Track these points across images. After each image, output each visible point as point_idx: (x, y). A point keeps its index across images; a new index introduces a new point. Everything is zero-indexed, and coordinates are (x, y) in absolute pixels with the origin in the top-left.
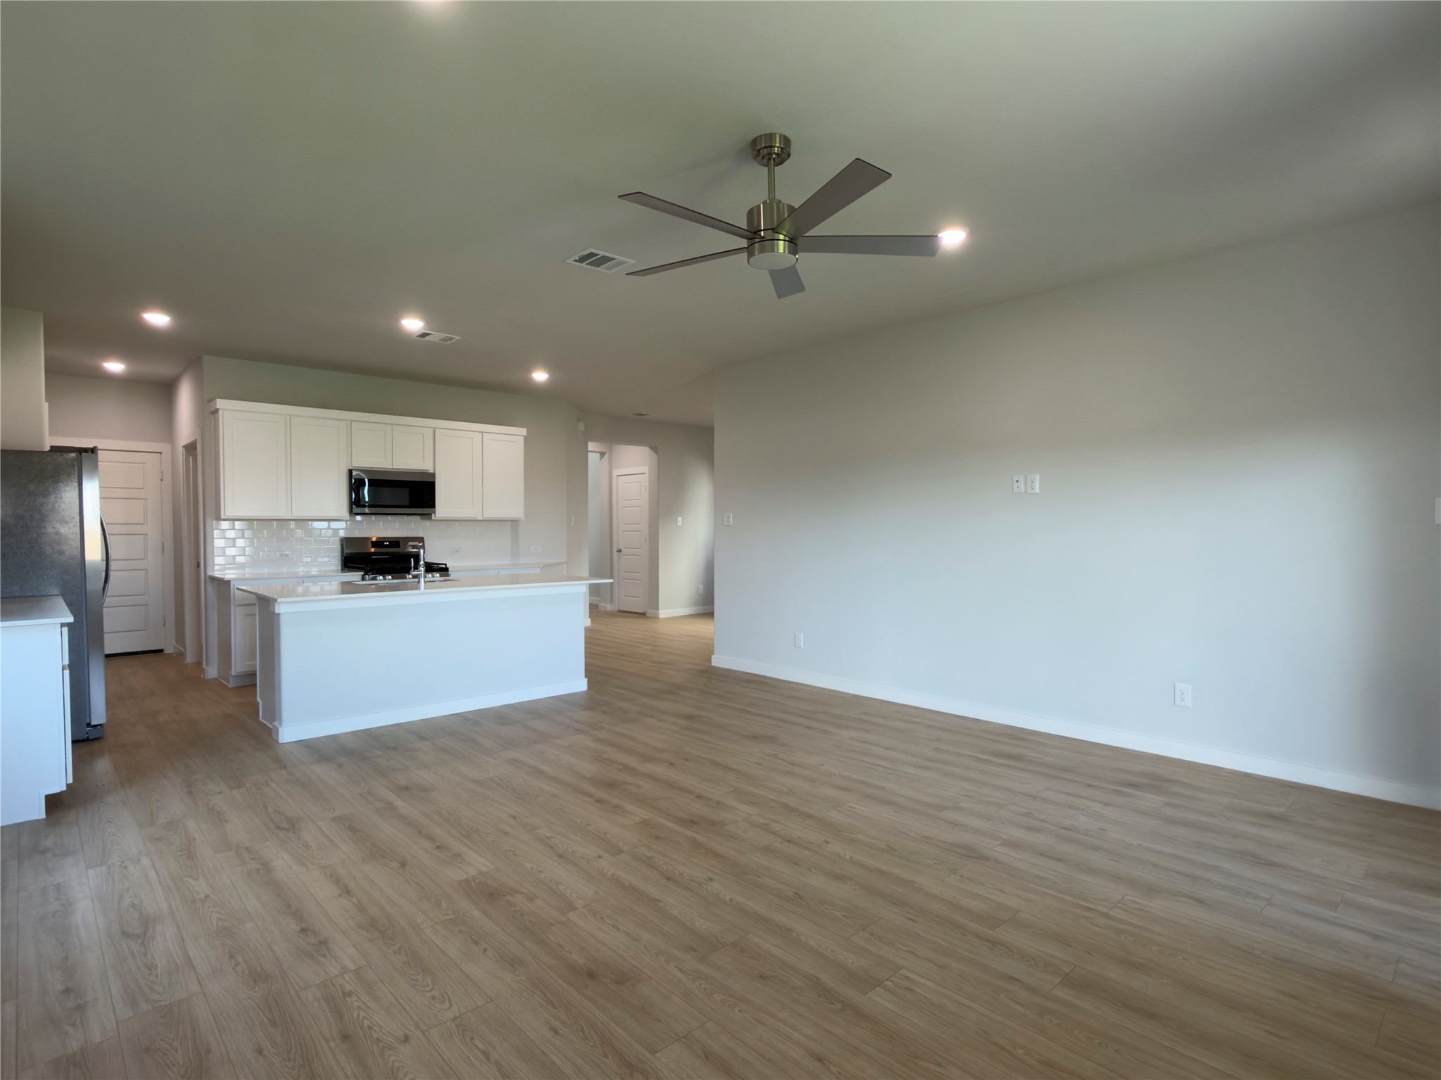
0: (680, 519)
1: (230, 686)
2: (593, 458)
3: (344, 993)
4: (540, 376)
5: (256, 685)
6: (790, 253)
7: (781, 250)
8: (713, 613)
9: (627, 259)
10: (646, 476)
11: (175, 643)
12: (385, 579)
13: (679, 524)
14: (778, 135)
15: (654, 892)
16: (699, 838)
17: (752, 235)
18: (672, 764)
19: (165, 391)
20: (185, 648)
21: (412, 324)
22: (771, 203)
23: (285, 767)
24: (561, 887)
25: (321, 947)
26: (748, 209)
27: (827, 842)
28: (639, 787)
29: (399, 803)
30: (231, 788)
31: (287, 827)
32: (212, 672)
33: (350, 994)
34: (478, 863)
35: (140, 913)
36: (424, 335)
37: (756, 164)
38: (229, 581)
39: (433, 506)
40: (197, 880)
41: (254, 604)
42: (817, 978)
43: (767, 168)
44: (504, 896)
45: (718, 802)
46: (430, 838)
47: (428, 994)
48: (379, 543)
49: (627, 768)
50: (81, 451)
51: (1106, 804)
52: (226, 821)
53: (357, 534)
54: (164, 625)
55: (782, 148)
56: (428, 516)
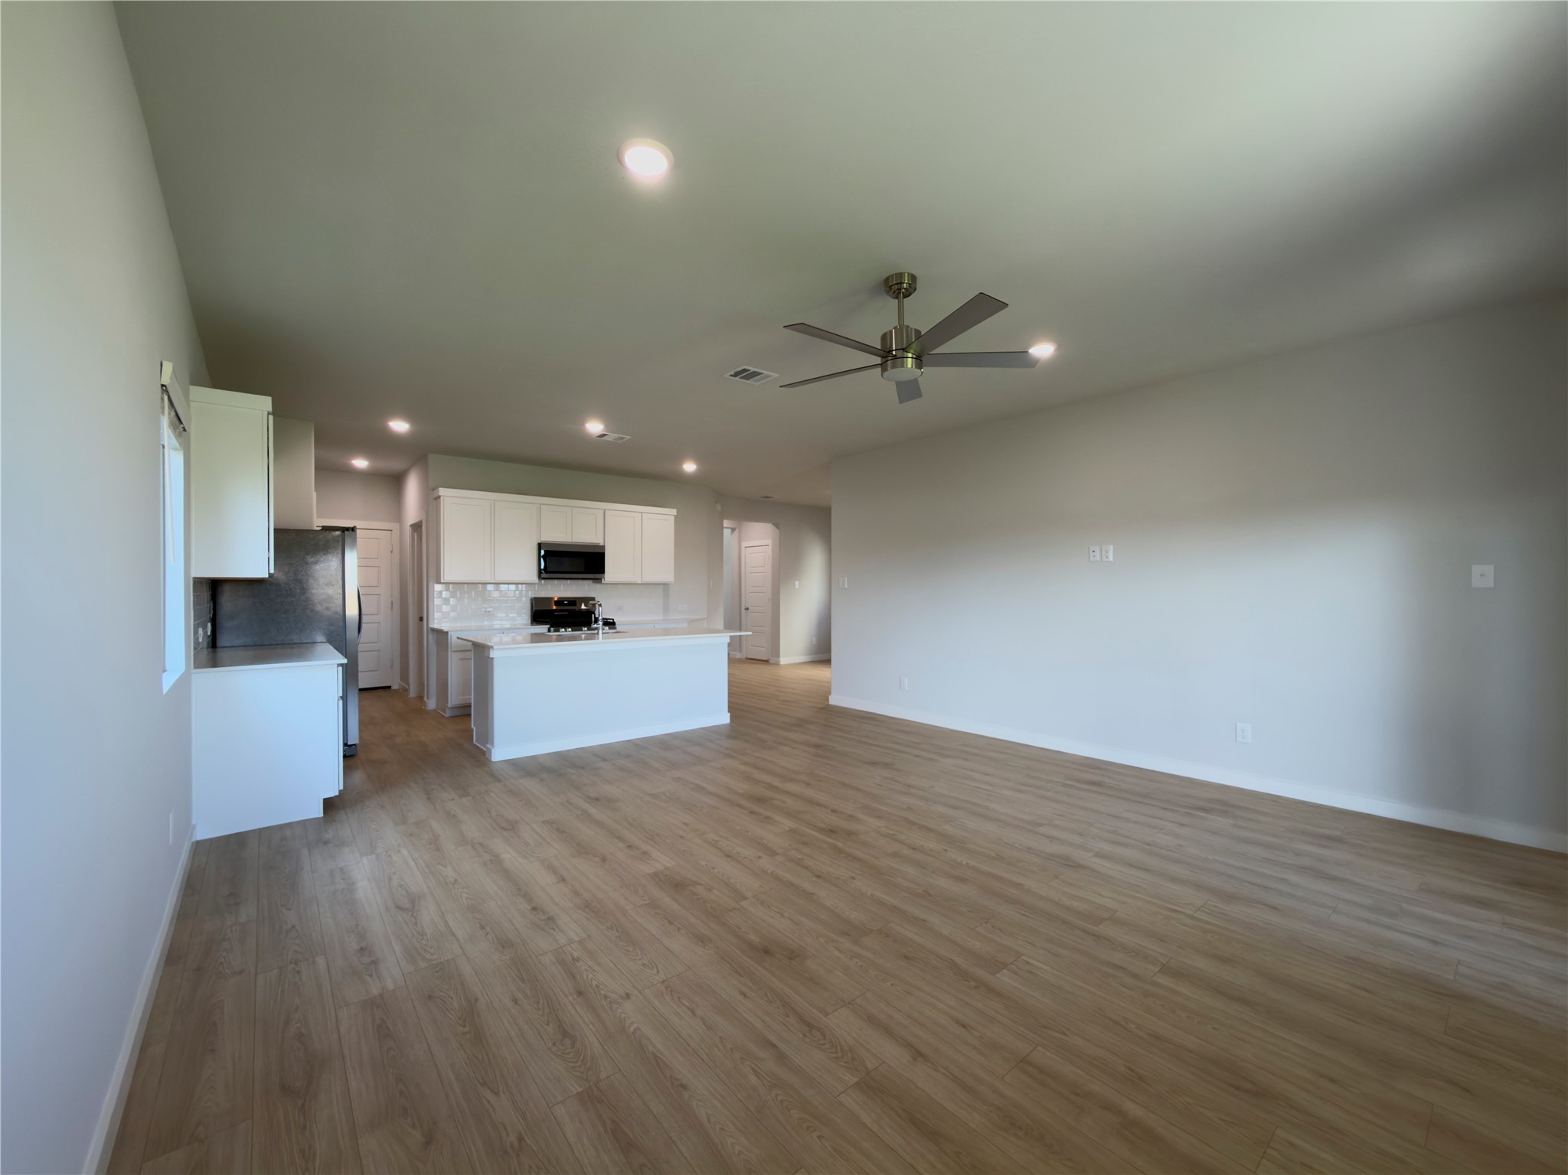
0: (797, 583)
1: (447, 715)
2: (727, 532)
3: (573, 959)
4: (690, 467)
5: (470, 715)
6: (916, 367)
7: (909, 366)
8: (830, 660)
9: (770, 373)
10: (770, 548)
11: (399, 681)
12: (566, 631)
13: (797, 587)
14: (906, 274)
15: (808, 887)
16: (840, 844)
17: (886, 354)
18: (808, 784)
19: (395, 482)
20: (409, 685)
21: (594, 427)
22: (901, 328)
23: (499, 780)
24: (732, 881)
25: (548, 922)
26: (882, 334)
27: (946, 850)
28: (784, 802)
29: (593, 811)
30: (460, 797)
31: (510, 828)
32: (431, 704)
33: (578, 959)
34: (663, 861)
35: (407, 891)
36: (603, 435)
37: (889, 297)
38: (447, 632)
39: (603, 572)
40: (446, 867)
41: (470, 651)
42: (952, 960)
43: (897, 300)
44: (688, 886)
45: (851, 816)
46: (620, 838)
47: (640, 962)
48: (560, 602)
49: (770, 787)
50: (344, 530)
51: (1183, 825)
52: (460, 822)
53: (543, 594)
54: (392, 666)
55: (910, 284)
56: (599, 580)
